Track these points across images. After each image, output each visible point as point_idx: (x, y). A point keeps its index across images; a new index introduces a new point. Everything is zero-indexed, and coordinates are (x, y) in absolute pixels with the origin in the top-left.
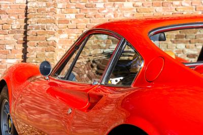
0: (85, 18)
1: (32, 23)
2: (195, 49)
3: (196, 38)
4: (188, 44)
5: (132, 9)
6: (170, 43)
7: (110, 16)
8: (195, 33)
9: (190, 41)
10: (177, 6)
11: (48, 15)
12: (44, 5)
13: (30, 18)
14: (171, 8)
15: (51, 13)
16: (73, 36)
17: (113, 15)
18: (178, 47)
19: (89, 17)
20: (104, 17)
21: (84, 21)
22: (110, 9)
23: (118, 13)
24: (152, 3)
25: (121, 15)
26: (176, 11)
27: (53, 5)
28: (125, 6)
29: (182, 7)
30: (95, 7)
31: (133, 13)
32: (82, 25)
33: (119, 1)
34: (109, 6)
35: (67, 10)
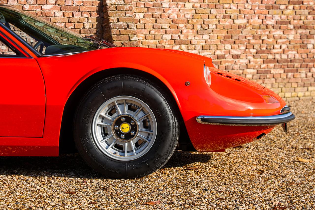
0: (152, 18)
1: (115, 21)
3: (239, 39)
4: (234, 45)
5: (192, 10)
6: (219, 43)
7: (174, 16)
8: (238, 34)
9: (234, 42)
10: (227, 9)
13: (111, 15)
14: (222, 10)
15: (129, 11)
16: (141, 36)
17: (176, 16)
18: (226, 47)
19: (156, 17)
20: (169, 17)
21: (151, 21)
22: (174, 9)
23: (181, 14)
24: (208, 5)
25: (183, 16)
26: (226, 13)
27: (130, 3)
28: (186, 6)
29: (230, 10)
30: (161, 7)
31: (193, 14)
32: (150, 25)
33: (182, 2)
34: (173, 7)
35: (136, 8)
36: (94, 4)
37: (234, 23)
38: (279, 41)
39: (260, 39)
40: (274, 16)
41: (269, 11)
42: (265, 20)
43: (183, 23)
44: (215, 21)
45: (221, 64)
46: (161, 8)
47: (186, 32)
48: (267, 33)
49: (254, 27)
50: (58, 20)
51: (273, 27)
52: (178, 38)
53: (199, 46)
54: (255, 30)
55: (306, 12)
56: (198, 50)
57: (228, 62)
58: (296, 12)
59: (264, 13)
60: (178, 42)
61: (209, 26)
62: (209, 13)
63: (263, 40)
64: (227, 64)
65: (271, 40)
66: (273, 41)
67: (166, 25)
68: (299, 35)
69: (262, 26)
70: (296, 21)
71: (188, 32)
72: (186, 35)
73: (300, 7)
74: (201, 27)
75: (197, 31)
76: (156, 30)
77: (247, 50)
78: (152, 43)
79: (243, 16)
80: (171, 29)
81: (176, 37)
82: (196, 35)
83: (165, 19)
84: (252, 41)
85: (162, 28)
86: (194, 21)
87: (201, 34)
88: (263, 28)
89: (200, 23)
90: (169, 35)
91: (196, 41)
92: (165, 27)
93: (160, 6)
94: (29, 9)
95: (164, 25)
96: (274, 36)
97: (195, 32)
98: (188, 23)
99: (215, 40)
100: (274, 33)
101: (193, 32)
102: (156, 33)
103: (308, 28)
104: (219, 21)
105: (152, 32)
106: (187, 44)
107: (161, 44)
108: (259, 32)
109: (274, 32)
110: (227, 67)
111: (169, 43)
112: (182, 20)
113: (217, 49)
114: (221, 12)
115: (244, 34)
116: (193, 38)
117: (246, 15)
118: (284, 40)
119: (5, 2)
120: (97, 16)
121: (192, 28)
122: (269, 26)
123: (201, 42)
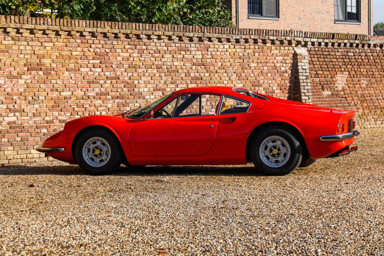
2: (64, 116)
3: (65, 108)
4: (60, 113)
5: (24, 85)
6: (48, 111)
7: (9, 90)
8: (64, 104)
9: (61, 110)
10: (54, 84)
14: (50, 85)
18: (54, 114)
20: (4, 91)
22: (9, 85)
23: (14, 88)
24: (38, 81)
25: (16, 90)
26: (53, 87)
28: (19, 82)
29: (57, 84)
31: (25, 88)
33: (15, 79)
34: (8, 83)
37: (60, 95)
38: (99, 108)
39: (83, 107)
40: (94, 89)
41: (90, 85)
42: (87, 93)
43: (16, 96)
44: (44, 94)
45: (50, 127)
47: (19, 103)
48: (89, 102)
49: (78, 98)
51: (94, 97)
52: (13, 108)
53: (31, 113)
54: (79, 100)
55: (122, 85)
56: (30, 117)
57: (56, 126)
58: (113, 85)
59: (86, 87)
60: (13, 110)
61: (39, 98)
62: (39, 87)
63: (85, 108)
64: (55, 127)
65: (92, 108)
66: (94, 109)
67: (2, 97)
68: (117, 104)
69: (85, 97)
70: (113, 93)
71: (21, 102)
72: (20, 105)
73: (117, 81)
74: (33, 98)
75: (29, 102)
77: (72, 116)
79: (68, 90)
80: (7, 101)
81: (11, 106)
82: (28, 105)
84: (76, 109)
86: (27, 94)
87: (32, 104)
88: (85, 98)
89: (31, 95)
90: (5, 105)
91: (28, 110)
96: (95, 105)
97: (27, 103)
98: (21, 95)
99: (45, 109)
100: (95, 103)
101: (25, 103)
103: (124, 98)
104: (47, 94)
106: (20, 112)
108: (82, 101)
109: (95, 101)
110: (55, 130)
111: (5, 111)
112: (15, 93)
113: (46, 116)
114: (49, 86)
115: (69, 103)
116: (26, 107)
117: (70, 89)
118: (104, 108)
121: (25, 99)
122: (90, 97)
123: (32, 111)
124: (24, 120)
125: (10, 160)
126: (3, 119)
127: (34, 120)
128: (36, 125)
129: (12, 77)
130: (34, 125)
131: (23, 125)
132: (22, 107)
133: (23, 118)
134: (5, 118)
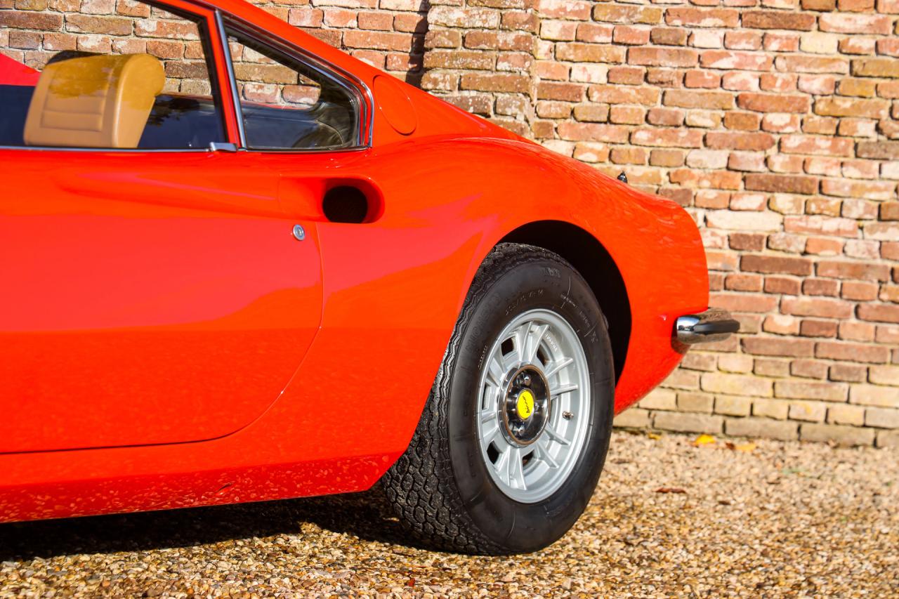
0: (645, 85)
1: (441, 86)
5: (834, 60)
7: (746, 83)
11: (506, 59)
12: (494, 20)
13: (432, 65)
15: (516, 53)
16: (592, 150)
17: (757, 81)
19: (662, 83)
20: (721, 85)
21: (639, 97)
22: (746, 56)
23: (776, 75)
25: (786, 83)
27: (526, 23)
28: (806, 46)
30: (688, 45)
31: (838, 78)
32: (632, 110)
33: (785, 29)
34: (743, 45)
35: (576, 47)
36: (399, 25)
43: (784, 111)
46: (690, 49)
47: (799, 147)
50: (254, 73)
52: (762, 168)
53: (861, 204)
56: (858, 219)
60: (760, 182)
67: (707, 113)
71: (810, 146)
72: (802, 158)
74: (879, 130)
75: (856, 146)
76: (661, 130)
78: (638, 179)
80: (730, 132)
81: (751, 160)
82: (850, 159)
83: (706, 91)
85: (688, 123)
86: (844, 104)
87: (872, 156)
89: (868, 114)
90: (718, 152)
91: (843, 186)
92: (699, 122)
93: (684, 42)
94: (156, 32)
95: (698, 114)
97: (845, 149)
98: (814, 110)
101: (833, 148)
102: (659, 142)
105: (642, 136)
106: (803, 193)
107: (679, 184)
111: (717, 183)
112: (781, 99)
116: (836, 171)
119: (70, 8)
120: (410, 66)
121: (833, 131)
123: (871, 190)
124: (819, 231)
125: (730, 421)
126: (705, 220)
127: (880, 236)
128: (890, 264)
129: (765, 21)
130: (879, 262)
131: (813, 259)
132: (815, 168)
133: (815, 221)
134: (712, 216)
